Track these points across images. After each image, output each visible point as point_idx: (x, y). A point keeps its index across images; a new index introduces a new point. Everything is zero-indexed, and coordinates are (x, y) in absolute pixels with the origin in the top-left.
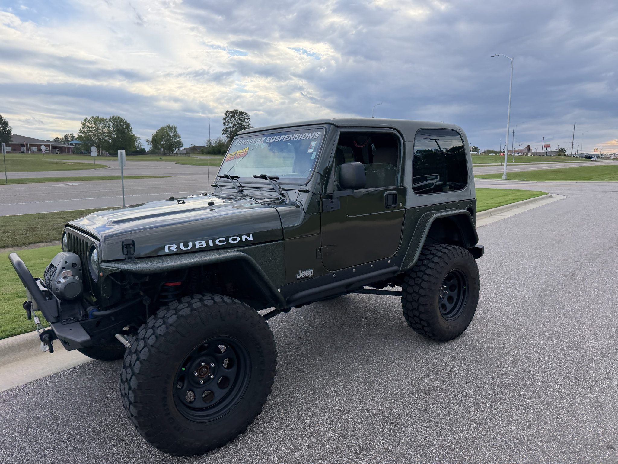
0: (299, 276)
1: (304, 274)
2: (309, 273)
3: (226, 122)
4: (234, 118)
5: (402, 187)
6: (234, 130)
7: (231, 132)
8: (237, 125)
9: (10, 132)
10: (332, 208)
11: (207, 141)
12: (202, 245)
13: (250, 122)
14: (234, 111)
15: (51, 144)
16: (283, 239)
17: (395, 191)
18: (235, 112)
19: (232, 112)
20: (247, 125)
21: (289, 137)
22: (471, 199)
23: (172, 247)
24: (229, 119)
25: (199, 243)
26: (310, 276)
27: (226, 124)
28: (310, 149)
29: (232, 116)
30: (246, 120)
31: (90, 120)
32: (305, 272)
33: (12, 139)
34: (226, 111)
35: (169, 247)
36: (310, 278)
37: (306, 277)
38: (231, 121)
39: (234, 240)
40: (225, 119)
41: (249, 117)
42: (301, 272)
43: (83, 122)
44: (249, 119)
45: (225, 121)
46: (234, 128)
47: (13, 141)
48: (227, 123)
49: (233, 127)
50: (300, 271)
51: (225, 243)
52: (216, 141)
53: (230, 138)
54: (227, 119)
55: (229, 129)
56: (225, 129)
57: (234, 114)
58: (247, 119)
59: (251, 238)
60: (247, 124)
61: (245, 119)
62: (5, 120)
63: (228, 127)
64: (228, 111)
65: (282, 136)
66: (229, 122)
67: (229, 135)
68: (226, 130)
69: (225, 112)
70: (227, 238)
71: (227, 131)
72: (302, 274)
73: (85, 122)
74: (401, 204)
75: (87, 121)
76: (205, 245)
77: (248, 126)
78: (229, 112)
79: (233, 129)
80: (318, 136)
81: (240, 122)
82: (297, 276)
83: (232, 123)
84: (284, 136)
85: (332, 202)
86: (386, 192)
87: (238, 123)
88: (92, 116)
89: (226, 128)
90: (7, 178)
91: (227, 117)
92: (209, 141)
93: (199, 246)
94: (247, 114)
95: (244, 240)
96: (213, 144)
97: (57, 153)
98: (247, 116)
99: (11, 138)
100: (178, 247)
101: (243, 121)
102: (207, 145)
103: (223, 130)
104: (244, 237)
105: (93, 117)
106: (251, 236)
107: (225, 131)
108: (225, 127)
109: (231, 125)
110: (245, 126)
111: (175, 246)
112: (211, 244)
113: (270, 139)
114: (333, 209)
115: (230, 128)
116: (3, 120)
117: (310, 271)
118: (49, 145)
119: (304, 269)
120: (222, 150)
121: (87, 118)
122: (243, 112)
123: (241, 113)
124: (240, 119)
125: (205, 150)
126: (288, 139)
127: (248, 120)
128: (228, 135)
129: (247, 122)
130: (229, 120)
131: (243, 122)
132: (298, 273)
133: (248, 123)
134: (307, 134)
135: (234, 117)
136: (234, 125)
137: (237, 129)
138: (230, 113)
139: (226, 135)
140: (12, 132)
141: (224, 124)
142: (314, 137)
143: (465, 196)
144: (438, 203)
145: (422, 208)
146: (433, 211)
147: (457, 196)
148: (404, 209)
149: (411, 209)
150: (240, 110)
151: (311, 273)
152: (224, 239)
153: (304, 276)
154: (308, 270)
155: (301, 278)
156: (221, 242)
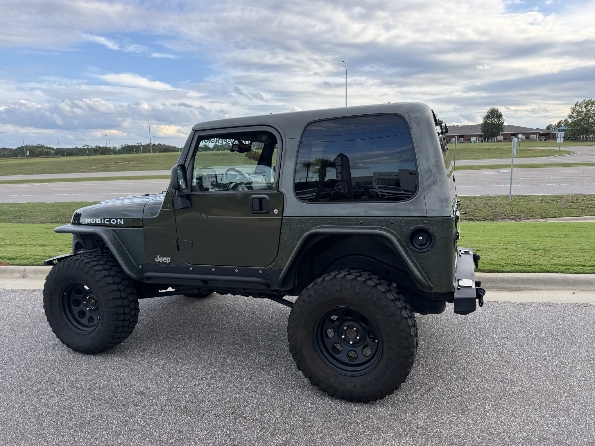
0: (157, 260)
1: (162, 259)
5: (277, 192)
9: (503, 123)
15: (538, 132)
16: (142, 227)
17: (266, 196)
22: (427, 217)
26: (167, 263)
31: (581, 104)
33: (504, 129)
35: (87, 220)
37: (163, 262)
39: (114, 221)
42: (159, 258)
43: (573, 106)
47: (505, 131)
50: (158, 256)
51: (109, 223)
59: (122, 223)
62: (500, 113)
70: (110, 219)
72: (159, 259)
73: (575, 107)
74: (276, 211)
75: (578, 106)
76: (100, 222)
82: (156, 259)
85: (179, 201)
86: (252, 196)
88: (584, 99)
90: (455, 165)
93: (98, 222)
95: (118, 223)
97: (542, 140)
99: (502, 129)
104: (119, 220)
105: (584, 101)
106: (122, 220)
111: (89, 220)
112: (103, 222)
116: (499, 113)
117: (167, 259)
118: (537, 133)
119: (162, 256)
121: (577, 103)
140: (504, 123)
143: (409, 211)
144: (343, 216)
145: (311, 219)
146: (332, 225)
147: (389, 209)
148: (281, 217)
149: (291, 219)
151: (168, 260)
152: (109, 220)
153: (162, 261)
154: (166, 257)
155: (159, 262)
156: (107, 221)
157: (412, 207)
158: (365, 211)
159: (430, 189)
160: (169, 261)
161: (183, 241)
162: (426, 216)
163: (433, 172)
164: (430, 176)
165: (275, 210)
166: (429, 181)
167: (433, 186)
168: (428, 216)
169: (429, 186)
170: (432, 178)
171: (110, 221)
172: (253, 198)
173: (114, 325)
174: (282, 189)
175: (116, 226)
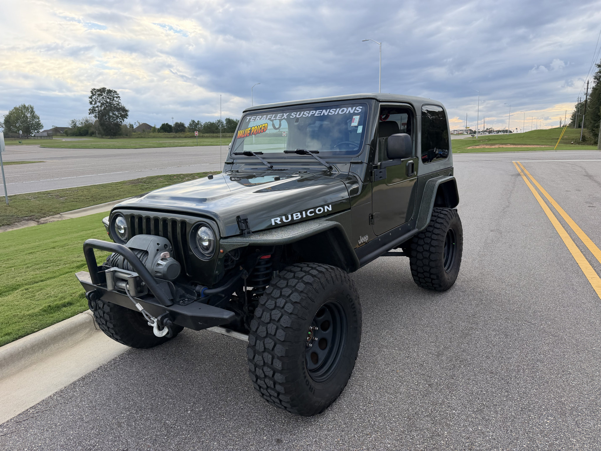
0: (360, 241)
2: (366, 238)
3: (93, 101)
4: (102, 97)
5: (416, 157)
6: (102, 109)
7: (99, 112)
8: (105, 104)
10: (380, 177)
11: (71, 122)
13: (120, 101)
14: (101, 89)
16: (350, 209)
17: (412, 161)
18: (103, 90)
19: (98, 90)
20: (117, 104)
21: (322, 112)
22: (451, 167)
23: (277, 220)
24: (96, 98)
25: (296, 215)
26: (366, 241)
27: (93, 103)
28: (353, 123)
29: (99, 95)
30: (115, 99)
32: (363, 238)
34: (92, 89)
35: (275, 220)
36: (366, 244)
37: (364, 242)
38: (99, 100)
39: (319, 210)
40: (91, 98)
41: (119, 96)
42: (361, 238)
44: (119, 97)
45: (91, 100)
46: (103, 107)
48: (94, 102)
49: (101, 106)
51: (313, 214)
52: (81, 121)
53: (98, 118)
54: (94, 97)
55: (97, 109)
56: (91, 109)
57: (101, 92)
58: (117, 97)
59: (330, 209)
60: (117, 103)
61: (114, 97)
63: (95, 106)
64: (94, 89)
65: (311, 112)
66: (96, 101)
67: (97, 115)
68: (93, 109)
69: (91, 90)
70: (315, 209)
71: (95, 110)
72: (362, 240)
74: (416, 173)
76: (300, 217)
77: (118, 104)
78: (95, 91)
79: (101, 108)
80: (360, 110)
81: (108, 100)
83: (99, 102)
84: (314, 112)
85: (380, 172)
86: (408, 162)
87: (107, 102)
89: (94, 107)
91: (93, 95)
92: (73, 122)
94: (116, 92)
95: (325, 211)
96: (79, 125)
98: (116, 94)
100: (282, 220)
101: (112, 99)
102: (72, 126)
103: (90, 110)
104: (326, 207)
106: (330, 206)
107: (92, 111)
108: (92, 107)
109: (99, 104)
110: (115, 105)
111: (279, 219)
112: (304, 216)
113: (296, 115)
114: (381, 179)
115: (97, 107)
119: (363, 236)
120: (90, 132)
122: (111, 90)
123: (110, 91)
124: (108, 98)
125: (69, 132)
126: (321, 114)
127: (118, 98)
128: (96, 115)
129: (116, 100)
130: (96, 99)
131: (112, 100)
133: (118, 101)
134: (345, 109)
135: (102, 95)
136: (102, 104)
137: (106, 108)
138: (97, 91)
139: (93, 115)
141: (91, 103)
142: (356, 112)
143: (448, 164)
145: (426, 176)
150: (108, 88)
152: (313, 210)
154: (365, 235)
155: (361, 243)
156: (311, 213)
160: (368, 239)
170: (450, 145)
171: (315, 212)
175: (323, 215)
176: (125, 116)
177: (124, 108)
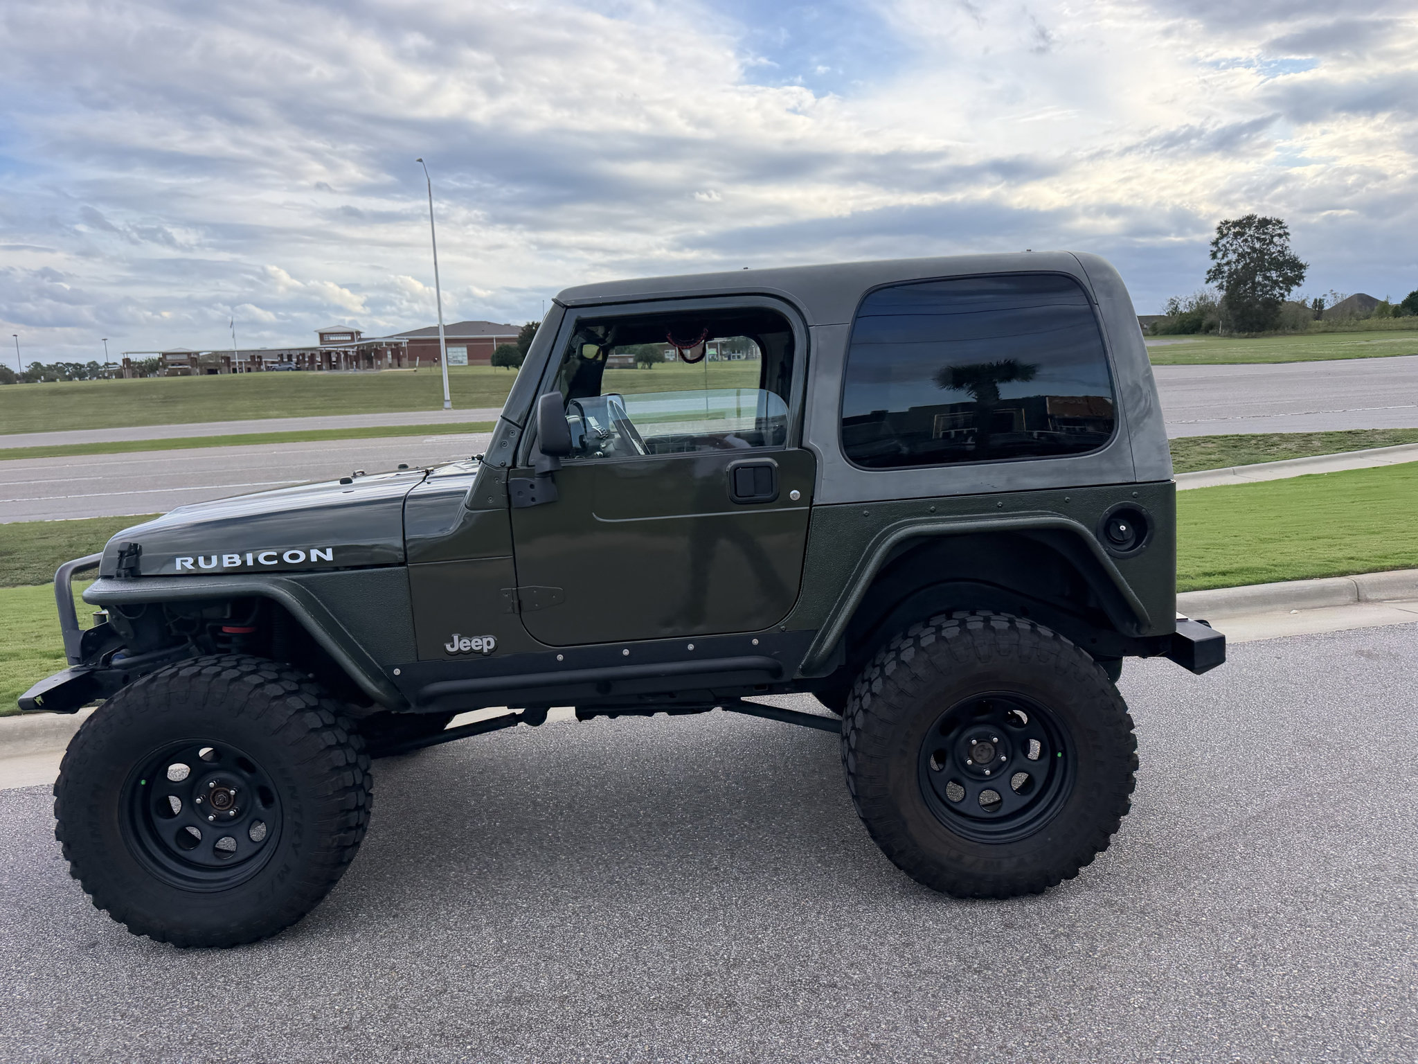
0: (453, 646)
1: (468, 644)
2: (485, 643)
3: (1219, 250)
4: (1242, 239)
5: (797, 449)
6: (1240, 267)
7: (1230, 275)
8: (1249, 254)
10: (532, 499)
11: (1167, 304)
12: (235, 563)
13: (1287, 244)
14: (1244, 220)
16: (402, 564)
17: (770, 460)
18: (1248, 221)
19: (1235, 224)
20: (1279, 251)
22: (1136, 483)
23: (187, 561)
24: (1228, 242)
25: (229, 558)
26: (485, 651)
27: (1220, 255)
29: (1236, 235)
30: (1276, 239)
32: (471, 641)
34: (1222, 223)
35: (182, 561)
36: (485, 655)
37: (472, 651)
38: (1234, 247)
39: (294, 557)
40: (1216, 243)
41: (1287, 231)
42: (459, 641)
44: (1288, 234)
45: (1215, 249)
46: (1242, 263)
48: (1222, 252)
49: (1238, 261)
50: (456, 638)
51: (276, 562)
52: (1191, 300)
53: (1227, 290)
54: (1224, 241)
55: (1226, 268)
56: (1213, 269)
57: (1243, 228)
58: (1280, 236)
59: (329, 556)
60: (1279, 248)
61: (1272, 237)
63: (1224, 261)
64: (1227, 222)
66: (1226, 250)
67: (1225, 284)
68: (1216, 270)
69: (1219, 225)
70: (281, 552)
71: (1222, 272)
72: (460, 644)
74: (795, 494)
76: (239, 563)
77: (1283, 252)
78: (1228, 225)
79: (1237, 266)
81: (1257, 245)
82: (448, 647)
83: (1234, 251)
86: (734, 463)
87: (1254, 249)
89: (1219, 265)
91: (1223, 236)
92: (1172, 302)
93: (230, 563)
94: (1281, 223)
95: (314, 559)
96: (1183, 309)
98: (1281, 228)
100: (196, 563)
101: (1268, 241)
102: (1168, 313)
103: (1209, 272)
104: (314, 552)
106: (329, 551)
107: (1215, 274)
108: (1216, 264)
109: (1232, 257)
110: (1274, 255)
111: (191, 560)
112: (250, 563)
115: (1228, 263)
117: (485, 640)
119: (470, 635)
120: (1204, 323)
122: (1268, 218)
123: (1265, 222)
124: (1258, 239)
125: (1162, 325)
127: (1284, 238)
128: (1222, 283)
129: (1278, 243)
130: (1228, 245)
131: (1268, 245)
132: (452, 640)
133: (1282, 246)
135: (1242, 234)
136: (1242, 256)
137: (1250, 263)
138: (1230, 226)
139: (1216, 283)
141: (1214, 256)
143: (1101, 472)
144: (958, 493)
145: (884, 505)
146: (935, 515)
147: (1059, 472)
148: (808, 508)
149: (834, 511)
150: (1260, 216)
151: (489, 643)
152: (274, 554)
153: (468, 648)
154: (480, 636)
155: (460, 652)
156: (269, 558)
157: (1106, 465)
158: (1009, 480)
159: (1142, 425)
160: (492, 646)
161: (536, 589)
162: (1134, 481)
163: (1144, 392)
164: (1139, 401)
165: (792, 492)
166: (1137, 411)
167: (1146, 420)
168: (1138, 481)
169: (1138, 421)
170: (1142, 404)
171: (278, 558)
172: (736, 468)
173: (335, 844)
174: (809, 442)
175: (307, 567)
176: (1297, 280)
177: (1296, 259)
